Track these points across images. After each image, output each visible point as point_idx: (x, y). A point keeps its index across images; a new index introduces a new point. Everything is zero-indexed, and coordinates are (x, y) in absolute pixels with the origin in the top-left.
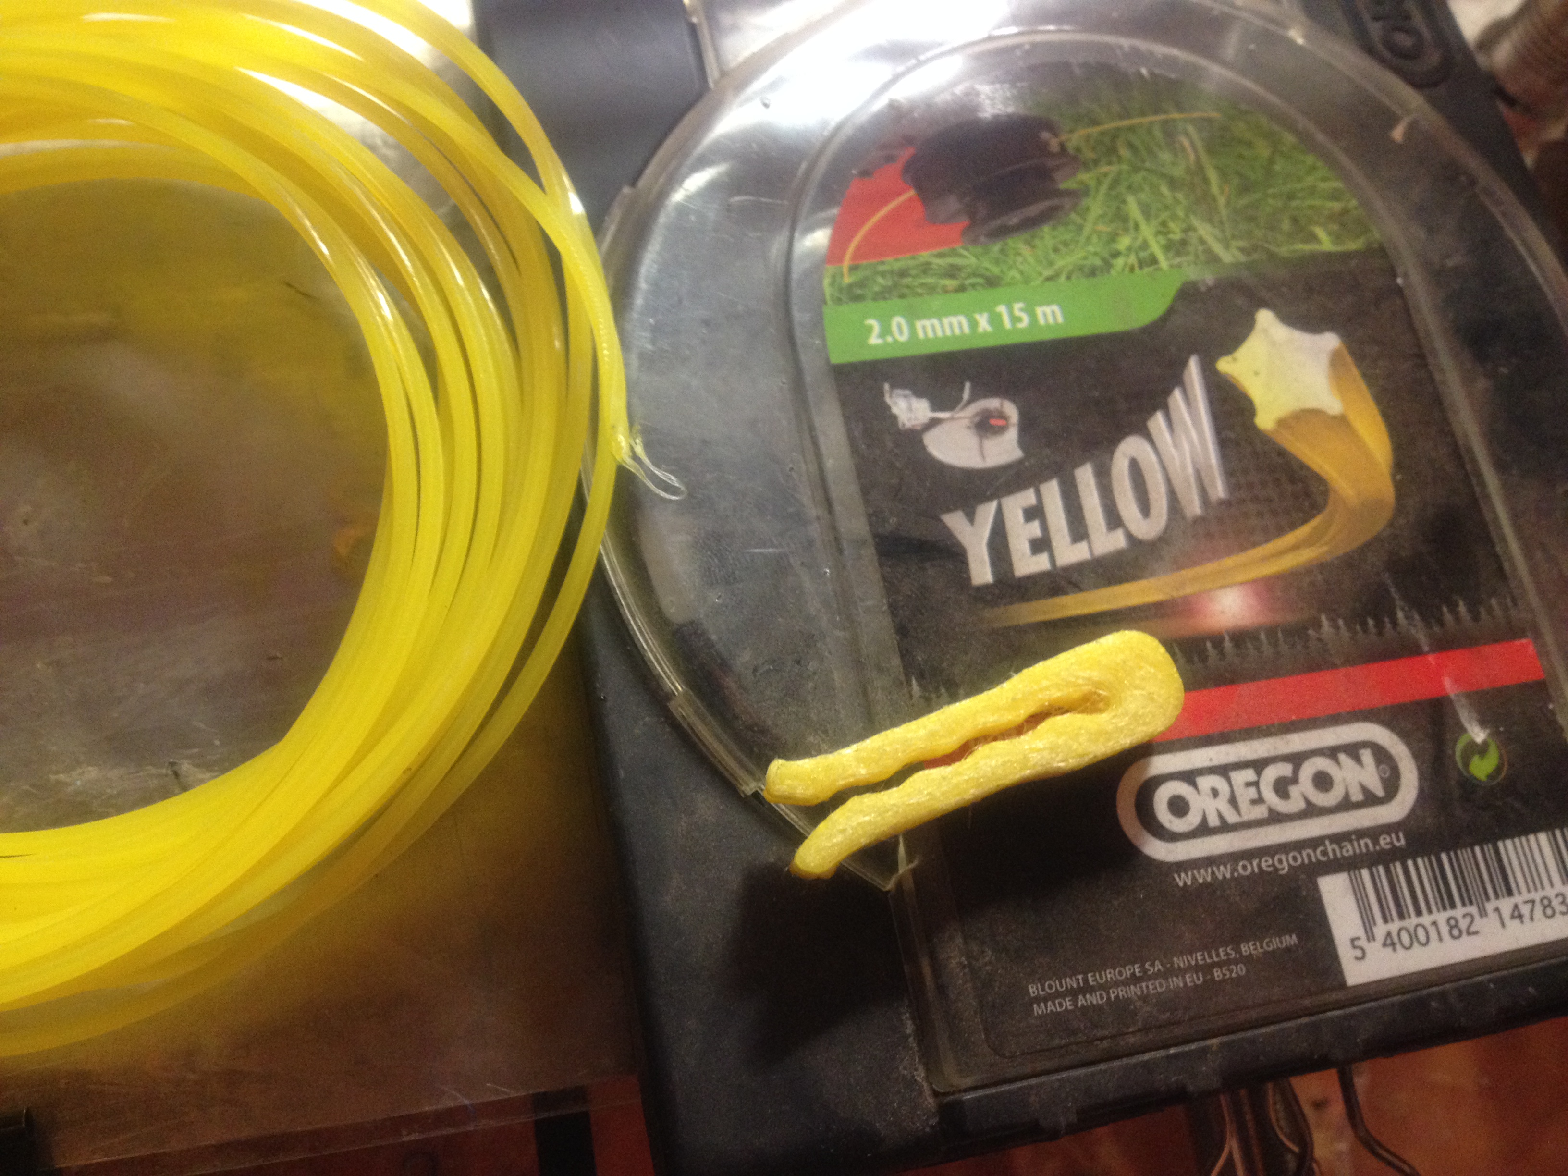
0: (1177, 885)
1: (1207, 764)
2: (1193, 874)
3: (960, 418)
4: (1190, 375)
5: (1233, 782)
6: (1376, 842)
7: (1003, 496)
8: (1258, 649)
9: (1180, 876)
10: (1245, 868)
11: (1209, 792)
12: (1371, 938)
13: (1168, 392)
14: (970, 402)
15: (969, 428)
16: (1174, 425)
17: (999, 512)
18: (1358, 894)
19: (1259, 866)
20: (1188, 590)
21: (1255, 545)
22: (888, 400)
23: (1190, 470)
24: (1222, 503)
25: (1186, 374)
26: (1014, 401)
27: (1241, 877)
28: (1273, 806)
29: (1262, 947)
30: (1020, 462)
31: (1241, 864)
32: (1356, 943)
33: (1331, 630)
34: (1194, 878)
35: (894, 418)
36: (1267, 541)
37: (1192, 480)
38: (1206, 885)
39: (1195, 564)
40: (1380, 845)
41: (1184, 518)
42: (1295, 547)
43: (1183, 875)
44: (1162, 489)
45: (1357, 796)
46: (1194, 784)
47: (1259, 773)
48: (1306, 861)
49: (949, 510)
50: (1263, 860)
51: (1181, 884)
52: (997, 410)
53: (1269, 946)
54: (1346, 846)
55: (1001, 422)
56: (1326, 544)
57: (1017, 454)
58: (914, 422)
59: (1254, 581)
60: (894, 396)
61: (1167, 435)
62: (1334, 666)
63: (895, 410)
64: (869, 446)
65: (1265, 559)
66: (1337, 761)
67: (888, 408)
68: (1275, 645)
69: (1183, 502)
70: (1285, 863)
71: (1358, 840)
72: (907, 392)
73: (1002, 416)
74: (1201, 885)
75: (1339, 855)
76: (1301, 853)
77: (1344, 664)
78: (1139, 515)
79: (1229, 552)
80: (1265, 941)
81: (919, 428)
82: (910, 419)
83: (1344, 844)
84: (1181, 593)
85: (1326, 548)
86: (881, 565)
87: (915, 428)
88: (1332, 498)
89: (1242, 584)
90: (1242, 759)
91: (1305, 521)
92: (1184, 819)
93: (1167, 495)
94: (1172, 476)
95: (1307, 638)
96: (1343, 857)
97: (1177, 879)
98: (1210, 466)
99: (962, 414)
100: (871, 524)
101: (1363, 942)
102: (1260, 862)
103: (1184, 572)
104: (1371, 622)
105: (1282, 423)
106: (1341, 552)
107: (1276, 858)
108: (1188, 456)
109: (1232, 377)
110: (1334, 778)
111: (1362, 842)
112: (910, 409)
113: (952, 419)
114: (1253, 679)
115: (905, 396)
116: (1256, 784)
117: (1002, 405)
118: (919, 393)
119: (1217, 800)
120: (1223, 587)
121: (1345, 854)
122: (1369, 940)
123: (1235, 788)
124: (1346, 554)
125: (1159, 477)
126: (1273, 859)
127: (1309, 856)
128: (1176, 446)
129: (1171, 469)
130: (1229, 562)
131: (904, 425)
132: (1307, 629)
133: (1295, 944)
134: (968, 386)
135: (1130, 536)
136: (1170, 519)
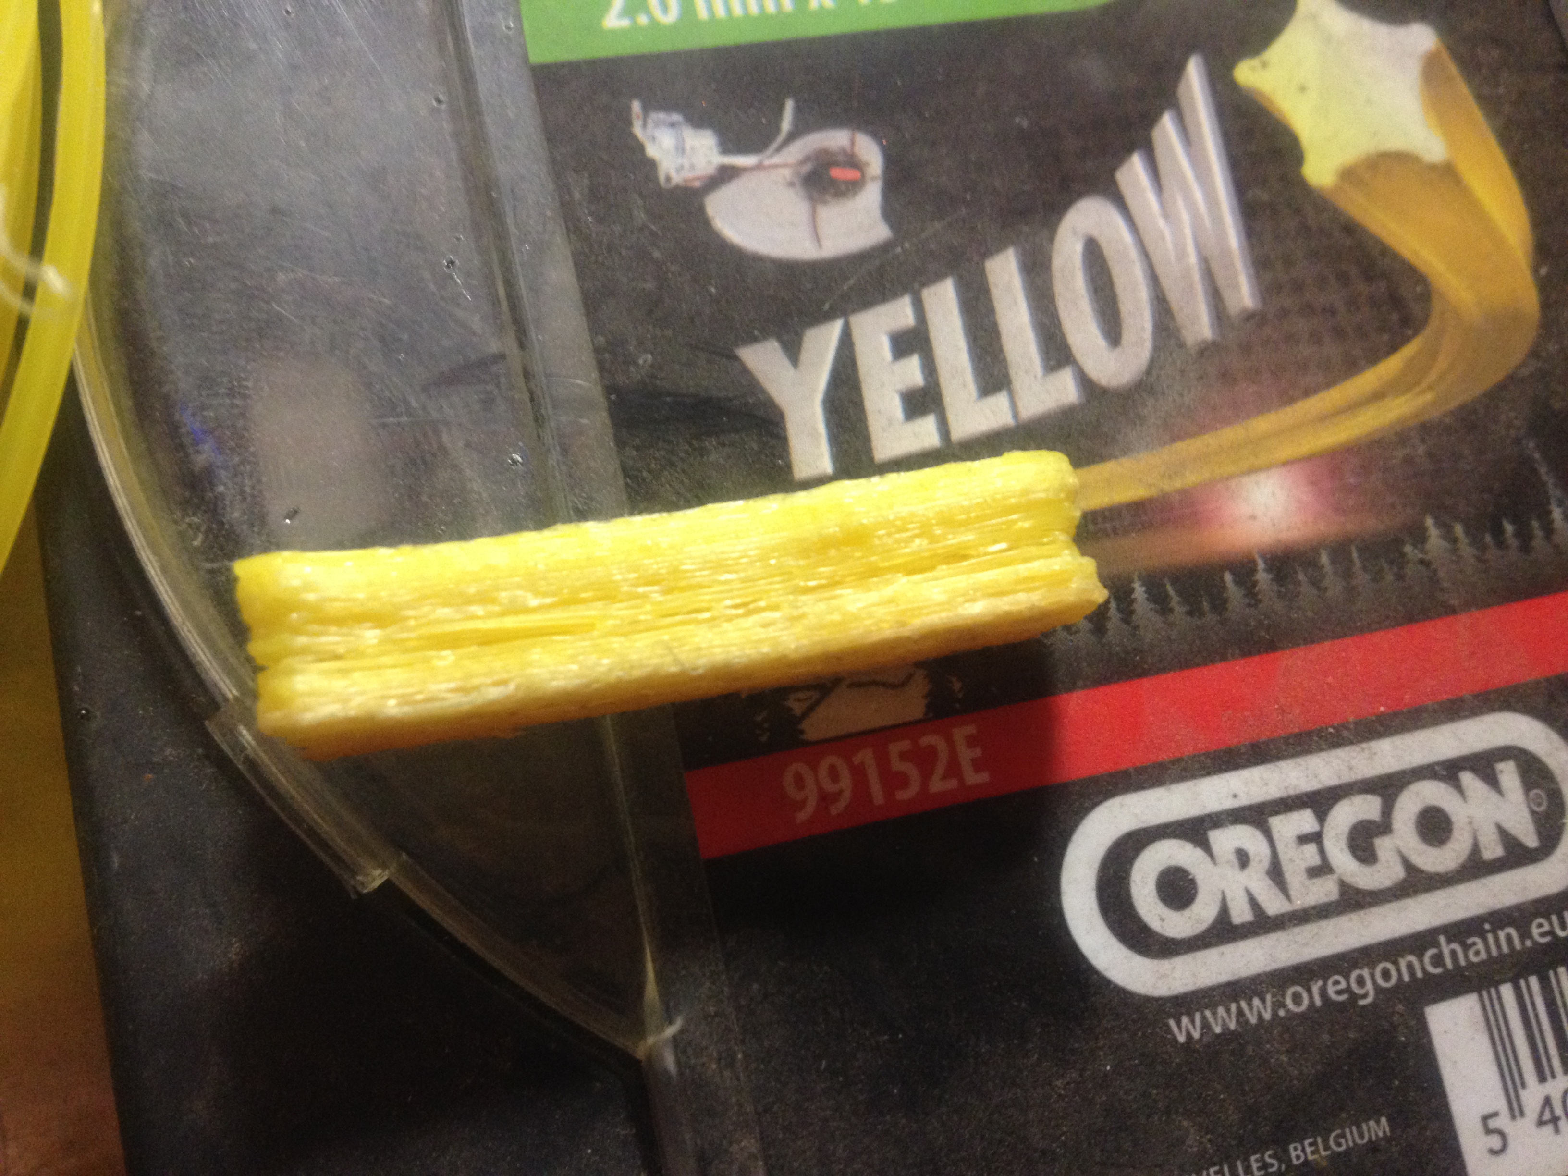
0: (1175, 1040)
1: (1229, 804)
2: (1204, 1018)
3: (775, 166)
4: (1189, 87)
5: (1276, 836)
6: (1525, 934)
7: (854, 311)
8: (1315, 583)
9: (1179, 1023)
10: (1297, 999)
11: (1233, 858)
12: (1517, 1113)
13: (1150, 120)
14: (793, 136)
15: (791, 184)
16: (1165, 181)
17: (846, 343)
18: (1495, 1031)
19: (1323, 992)
20: (1191, 478)
21: (1307, 393)
22: (638, 130)
23: (1193, 259)
24: (1249, 316)
25: (1182, 90)
26: (875, 135)
27: (1292, 1016)
28: (1348, 879)
29: (1327, 1147)
30: (884, 248)
31: (1290, 991)
32: (1493, 1124)
33: (1444, 544)
34: (1206, 1026)
35: (652, 165)
36: (1329, 384)
37: (1196, 276)
38: (1227, 1036)
39: (1203, 429)
40: (1531, 937)
41: (1181, 345)
42: (1377, 396)
43: (1185, 1020)
44: (1144, 294)
45: (1493, 850)
46: (1204, 844)
47: (1321, 816)
48: (1406, 978)
49: (752, 339)
50: (1330, 981)
51: (1182, 1039)
52: (843, 151)
53: (1339, 1145)
54: (1474, 944)
55: (851, 174)
56: (1430, 388)
57: (881, 232)
58: (687, 174)
59: (1309, 458)
60: (650, 121)
61: (1151, 197)
62: (1452, 611)
63: (651, 151)
64: (600, 220)
65: (1325, 418)
66: (1458, 787)
67: (641, 148)
68: (1347, 574)
69: (1181, 316)
70: (1369, 986)
71: (1494, 931)
72: (676, 117)
73: (853, 162)
74: (1218, 1036)
75: (1463, 962)
76: (1395, 963)
77: (1467, 605)
78: (1101, 342)
79: (1262, 407)
80: (1333, 1134)
81: (697, 184)
82: (680, 169)
83: (1470, 941)
84: (1178, 484)
85: (1429, 397)
86: (621, 444)
87: (689, 184)
88: (1437, 306)
89: (1286, 463)
90: (1292, 792)
91: (1393, 348)
92: (1187, 913)
93: (1152, 305)
94: (1160, 270)
95: (1401, 560)
96: (1471, 965)
97: (1175, 1029)
98: (1226, 252)
99: (776, 160)
100: (601, 367)
101: (1502, 1122)
102: (1325, 984)
103: (1180, 446)
104: (1509, 528)
105: (1349, 175)
106: (1453, 405)
107: (1354, 975)
108: (1188, 232)
109: (1262, 95)
110: (1454, 819)
111: (1502, 935)
112: (681, 149)
113: (759, 167)
114: (1310, 640)
115: (673, 125)
116: (1316, 838)
117: (853, 143)
118: (698, 121)
119: (1246, 872)
120: (1253, 470)
121: (1474, 959)
122: (1513, 1117)
123: (1280, 847)
124: (1462, 407)
125: (1138, 272)
126: (1347, 978)
127: (1410, 966)
128: (1166, 215)
129: (1156, 258)
130: (1262, 424)
131: (668, 179)
132: (1402, 542)
133: (1385, 1136)
134: (789, 106)
135: (1085, 382)
136: (1157, 348)
